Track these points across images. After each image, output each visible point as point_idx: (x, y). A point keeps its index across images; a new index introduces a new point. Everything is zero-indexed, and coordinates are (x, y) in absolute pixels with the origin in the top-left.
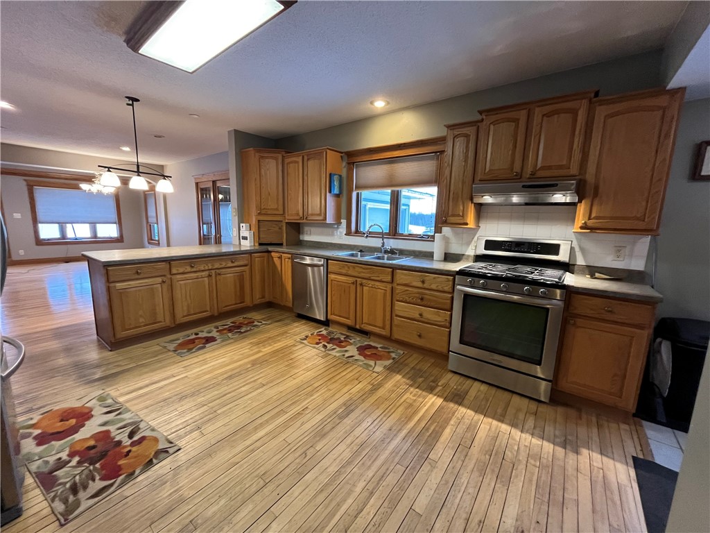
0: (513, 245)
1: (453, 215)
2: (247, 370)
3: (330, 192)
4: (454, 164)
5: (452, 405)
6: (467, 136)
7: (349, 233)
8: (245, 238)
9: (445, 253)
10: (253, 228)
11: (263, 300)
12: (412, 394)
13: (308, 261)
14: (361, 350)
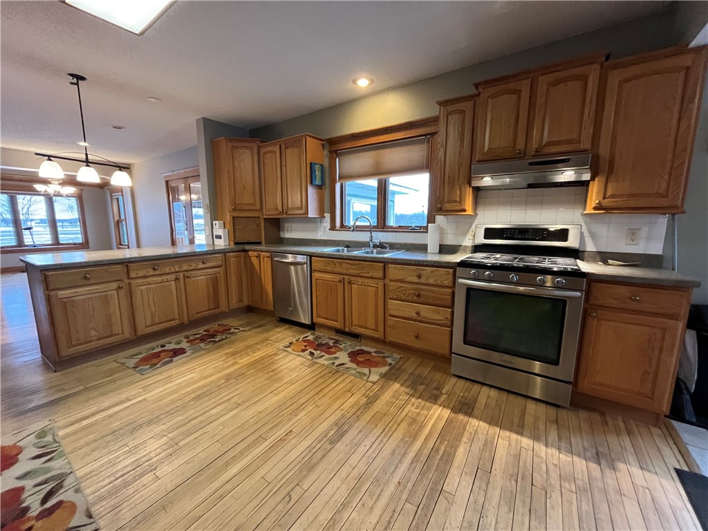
0: (516, 232)
1: (449, 202)
2: (220, 387)
3: (311, 183)
4: (449, 144)
5: (461, 417)
6: (462, 112)
7: (333, 228)
8: (219, 237)
9: (440, 245)
10: (228, 226)
11: (242, 305)
12: (414, 406)
13: (290, 259)
14: (353, 356)
